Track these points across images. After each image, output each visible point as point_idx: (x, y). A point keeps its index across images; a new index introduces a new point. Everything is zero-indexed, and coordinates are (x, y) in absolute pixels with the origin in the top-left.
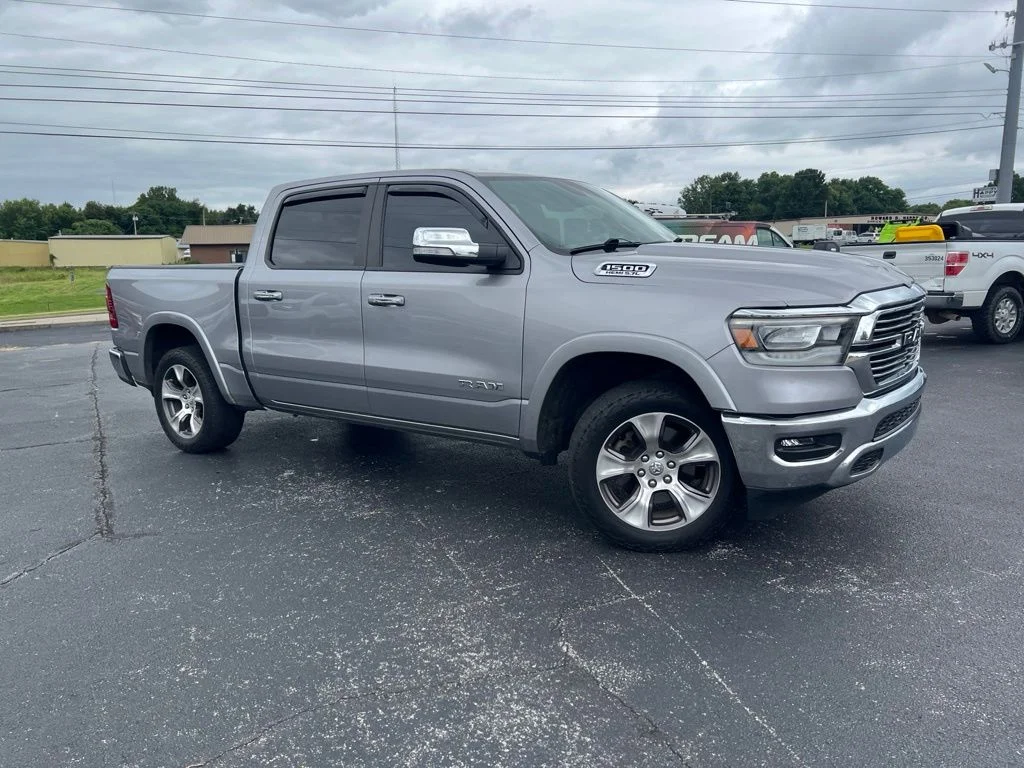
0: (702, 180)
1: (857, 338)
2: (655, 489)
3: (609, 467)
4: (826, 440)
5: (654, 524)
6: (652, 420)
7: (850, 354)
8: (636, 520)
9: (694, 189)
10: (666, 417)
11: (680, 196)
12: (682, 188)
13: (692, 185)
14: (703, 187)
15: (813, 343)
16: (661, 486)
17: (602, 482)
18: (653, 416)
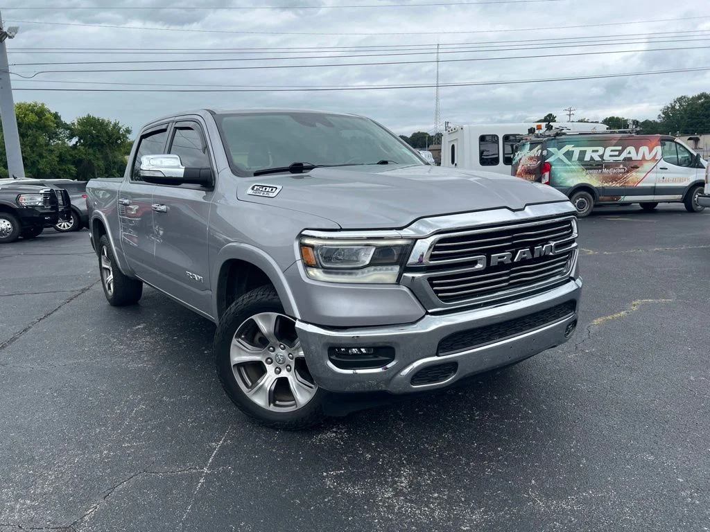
0: (680, 100)
1: (413, 259)
2: (280, 376)
3: (240, 354)
4: (382, 352)
5: (275, 405)
6: (269, 318)
7: (405, 274)
8: (260, 401)
9: (673, 107)
10: (278, 317)
11: (660, 113)
12: (662, 107)
13: (671, 104)
14: (681, 105)
15: (367, 262)
16: (284, 374)
17: (234, 365)
18: (268, 315)
